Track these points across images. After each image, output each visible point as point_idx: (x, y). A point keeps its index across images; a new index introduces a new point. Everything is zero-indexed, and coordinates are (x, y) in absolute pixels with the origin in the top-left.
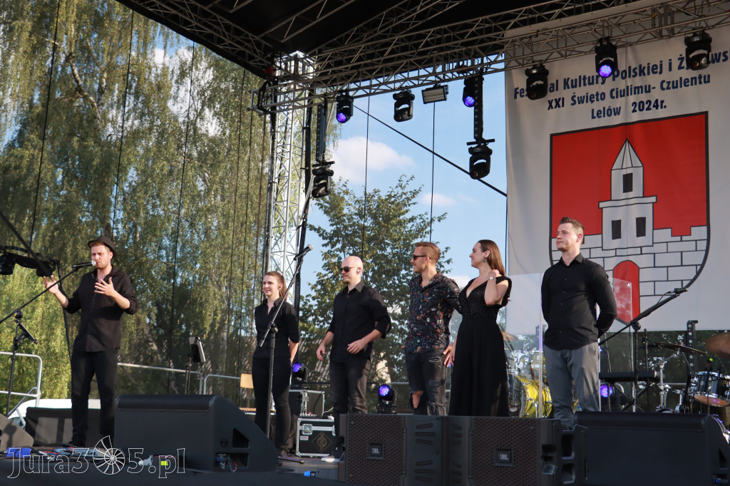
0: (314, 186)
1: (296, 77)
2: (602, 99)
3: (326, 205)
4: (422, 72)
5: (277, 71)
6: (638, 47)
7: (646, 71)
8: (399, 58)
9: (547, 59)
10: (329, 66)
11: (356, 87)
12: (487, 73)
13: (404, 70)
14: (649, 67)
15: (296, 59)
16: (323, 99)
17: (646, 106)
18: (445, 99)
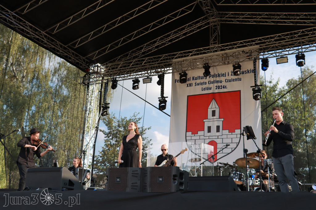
0: (102, 112)
1: (97, 73)
2: (205, 84)
3: (107, 122)
4: (143, 72)
5: (91, 70)
6: (217, 67)
7: (220, 75)
8: (135, 67)
9: (187, 70)
10: (109, 69)
11: (119, 77)
12: (166, 74)
13: (137, 71)
15: (98, 66)
16: (107, 81)
17: (220, 87)
18: (151, 82)
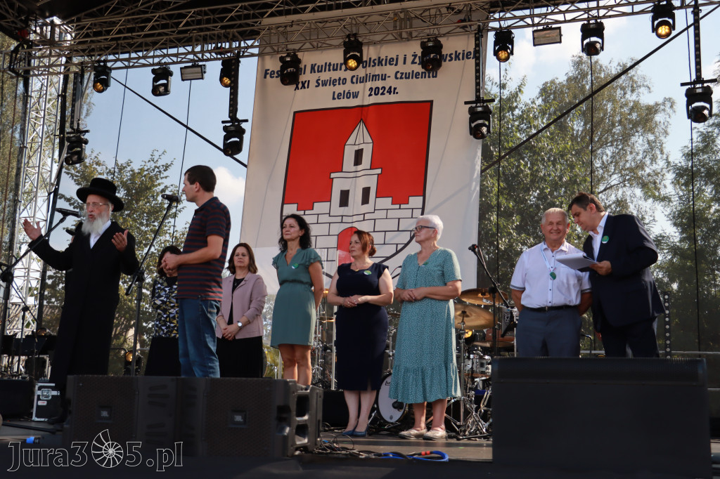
0: (67, 153)
1: (52, 43)
2: (343, 84)
4: (182, 50)
5: (32, 35)
7: (384, 62)
8: (159, 35)
9: (300, 49)
11: (114, 58)
12: (243, 56)
13: (163, 46)
14: (386, 59)
16: (80, 67)
17: (381, 91)
18: (202, 78)
